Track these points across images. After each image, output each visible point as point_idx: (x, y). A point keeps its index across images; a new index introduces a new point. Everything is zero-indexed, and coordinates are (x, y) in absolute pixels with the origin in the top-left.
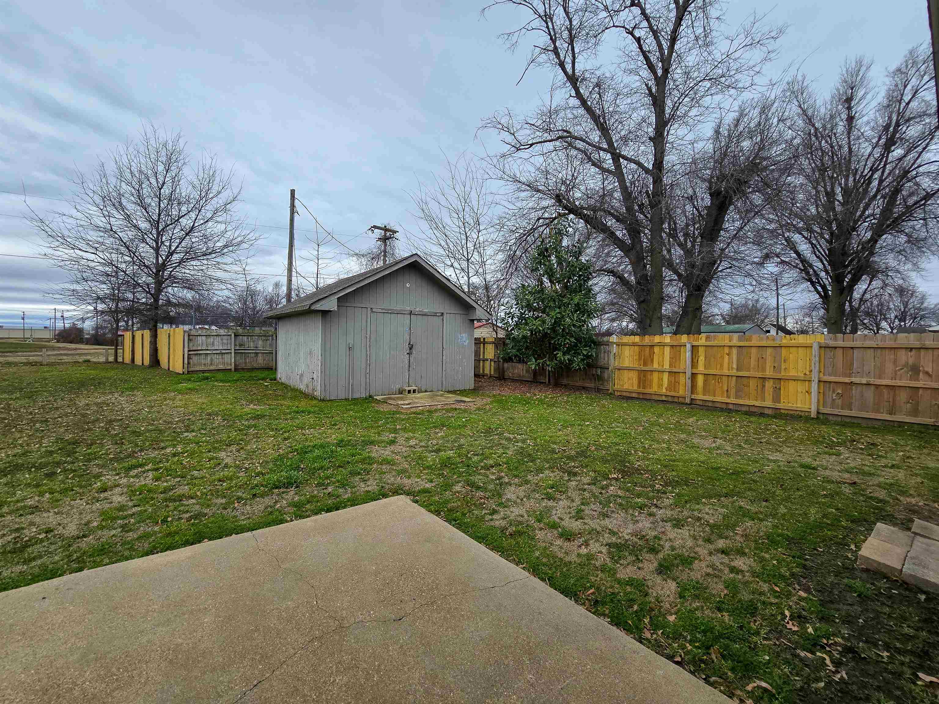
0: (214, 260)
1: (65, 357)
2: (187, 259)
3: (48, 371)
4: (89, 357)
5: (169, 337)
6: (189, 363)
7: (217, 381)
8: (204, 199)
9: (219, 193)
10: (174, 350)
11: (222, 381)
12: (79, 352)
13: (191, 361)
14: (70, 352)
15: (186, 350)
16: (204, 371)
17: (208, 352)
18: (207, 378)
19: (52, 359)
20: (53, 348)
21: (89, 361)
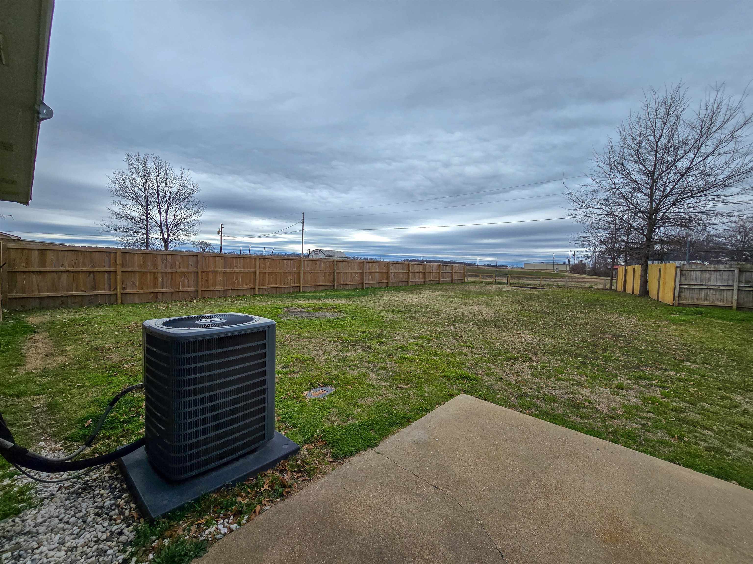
0: (714, 194)
1: (577, 284)
2: (682, 199)
3: (569, 292)
4: (591, 285)
5: (660, 271)
6: (679, 296)
7: (714, 317)
8: (705, 136)
9: (724, 123)
10: (664, 283)
11: (719, 318)
12: (584, 280)
13: (682, 294)
14: (579, 280)
15: (678, 283)
16: (696, 306)
17: (703, 287)
18: (701, 313)
19: (570, 284)
20: (569, 277)
21: (591, 287)
